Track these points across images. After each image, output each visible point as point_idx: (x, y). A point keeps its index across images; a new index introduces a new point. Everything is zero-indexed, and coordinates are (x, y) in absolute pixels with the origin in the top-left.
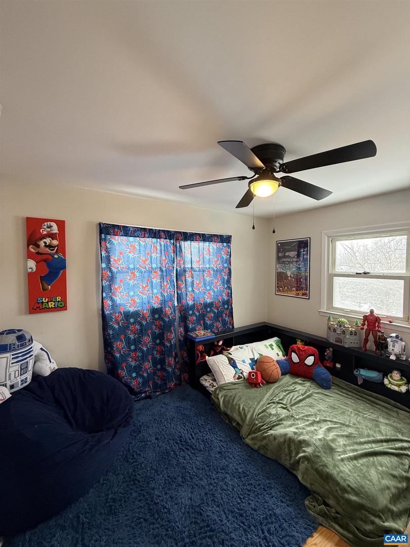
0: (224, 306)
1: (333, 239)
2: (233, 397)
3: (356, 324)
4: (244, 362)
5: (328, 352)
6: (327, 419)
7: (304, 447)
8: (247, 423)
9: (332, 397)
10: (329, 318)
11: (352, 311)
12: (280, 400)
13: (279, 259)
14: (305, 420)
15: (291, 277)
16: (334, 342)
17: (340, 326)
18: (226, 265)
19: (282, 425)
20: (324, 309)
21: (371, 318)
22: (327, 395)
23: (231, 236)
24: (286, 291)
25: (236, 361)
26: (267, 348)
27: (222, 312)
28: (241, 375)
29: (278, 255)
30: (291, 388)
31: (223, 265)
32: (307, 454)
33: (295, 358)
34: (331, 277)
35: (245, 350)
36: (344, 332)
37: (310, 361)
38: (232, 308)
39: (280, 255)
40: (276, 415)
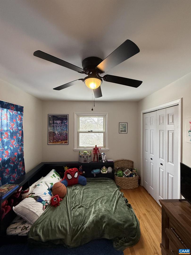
0: (18, 160)
1: (79, 116)
2: (49, 225)
3: (91, 152)
4: (45, 194)
5: (81, 168)
6: (97, 199)
7: (103, 220)
8: (69, 233)
9: (90, 187)
10: (80, 152)
11: (87, 147)
12: (75, 204)
13: (49, 124)
14: (91, 206)
15: (58, 134)
16: (83, 162)
17: (85, 155)
18: (20, 128)
19: (87, 217)
20: (75, 149)
21: (96, 148)
22: (88, 188)
23: (23, 107)
24: (55, 142)
25: (41, 196)
26: (53, 178)
27: (18, 164)
28: (46, 204)
29: (49, 122)
30: (74, 194)
31: (17, 128)
32: (106, 222)
33: (69, 177)
34: (78, 133)
35: (42, 185)
36: (87, 157)
37: (76, 175)
38: (23, 160)
39: (50, 122)
40: (80, 214)
